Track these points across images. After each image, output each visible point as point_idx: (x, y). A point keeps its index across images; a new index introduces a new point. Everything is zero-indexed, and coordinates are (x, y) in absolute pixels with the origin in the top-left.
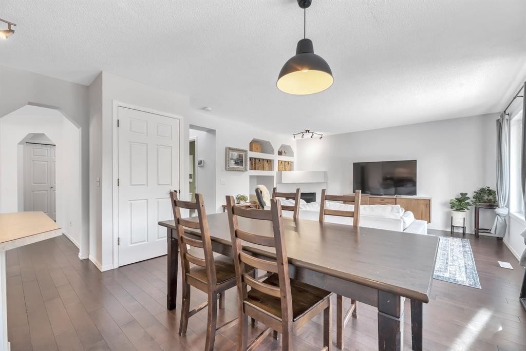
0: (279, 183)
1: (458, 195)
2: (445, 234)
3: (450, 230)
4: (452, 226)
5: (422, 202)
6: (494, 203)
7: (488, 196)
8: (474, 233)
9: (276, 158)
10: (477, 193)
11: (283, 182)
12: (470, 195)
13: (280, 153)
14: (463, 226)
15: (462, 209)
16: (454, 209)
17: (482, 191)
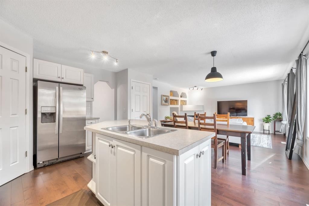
0: (181, 111)
1: (266, 116)
2: (261, 133)
3: (263, 132)
4: (264, 130)
5: (250, 119)
6: (281, 119)
7: (279, 116)
8: (273, 133)
9: (180, 99)
10: (275, 115)
11: (183, 110)
13: (181, 97)
14: (268, 130)
15: (268, 122)
16: (265, 122)
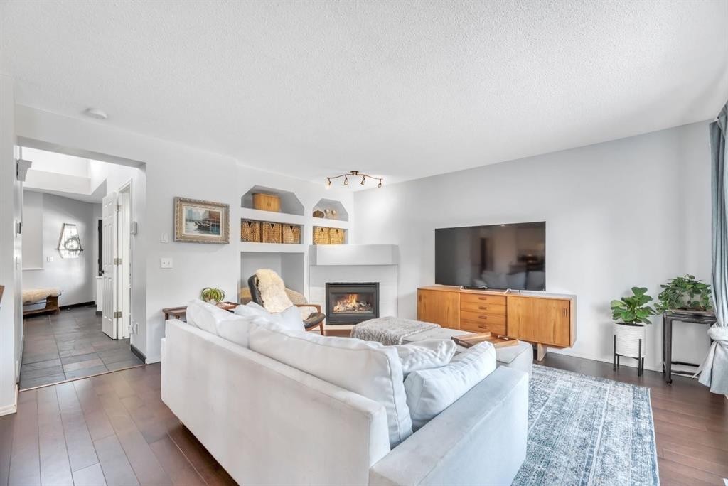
0: (312, 266)
1: (627, 292)
3: (611, 361)
4: (615, 355)
5: (555, 304)
6: (705, 310)
7: (692, 296)
8: (661, 370)
9: (309, 222)
10: (668, 288)
11: (318, 264)
12: (653, 291)
14: (638, 357)
15: (637, 321)
16: (620, 320)
17: (679, 283)
